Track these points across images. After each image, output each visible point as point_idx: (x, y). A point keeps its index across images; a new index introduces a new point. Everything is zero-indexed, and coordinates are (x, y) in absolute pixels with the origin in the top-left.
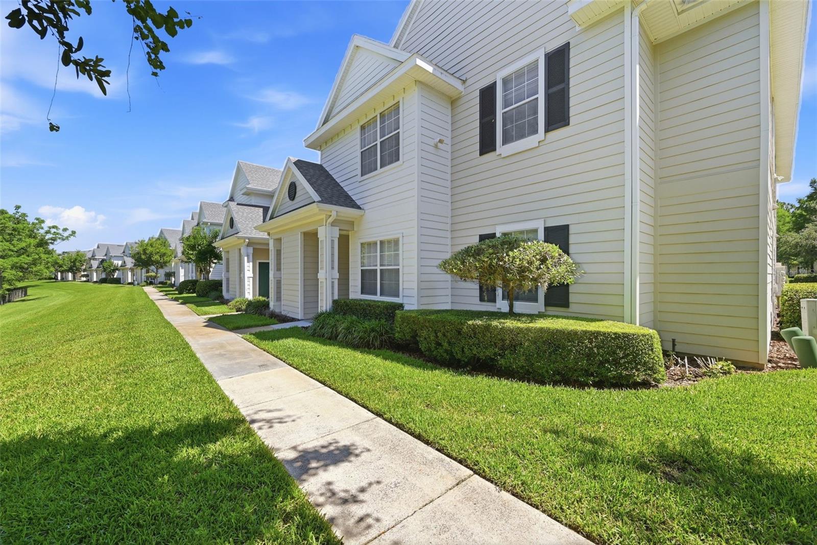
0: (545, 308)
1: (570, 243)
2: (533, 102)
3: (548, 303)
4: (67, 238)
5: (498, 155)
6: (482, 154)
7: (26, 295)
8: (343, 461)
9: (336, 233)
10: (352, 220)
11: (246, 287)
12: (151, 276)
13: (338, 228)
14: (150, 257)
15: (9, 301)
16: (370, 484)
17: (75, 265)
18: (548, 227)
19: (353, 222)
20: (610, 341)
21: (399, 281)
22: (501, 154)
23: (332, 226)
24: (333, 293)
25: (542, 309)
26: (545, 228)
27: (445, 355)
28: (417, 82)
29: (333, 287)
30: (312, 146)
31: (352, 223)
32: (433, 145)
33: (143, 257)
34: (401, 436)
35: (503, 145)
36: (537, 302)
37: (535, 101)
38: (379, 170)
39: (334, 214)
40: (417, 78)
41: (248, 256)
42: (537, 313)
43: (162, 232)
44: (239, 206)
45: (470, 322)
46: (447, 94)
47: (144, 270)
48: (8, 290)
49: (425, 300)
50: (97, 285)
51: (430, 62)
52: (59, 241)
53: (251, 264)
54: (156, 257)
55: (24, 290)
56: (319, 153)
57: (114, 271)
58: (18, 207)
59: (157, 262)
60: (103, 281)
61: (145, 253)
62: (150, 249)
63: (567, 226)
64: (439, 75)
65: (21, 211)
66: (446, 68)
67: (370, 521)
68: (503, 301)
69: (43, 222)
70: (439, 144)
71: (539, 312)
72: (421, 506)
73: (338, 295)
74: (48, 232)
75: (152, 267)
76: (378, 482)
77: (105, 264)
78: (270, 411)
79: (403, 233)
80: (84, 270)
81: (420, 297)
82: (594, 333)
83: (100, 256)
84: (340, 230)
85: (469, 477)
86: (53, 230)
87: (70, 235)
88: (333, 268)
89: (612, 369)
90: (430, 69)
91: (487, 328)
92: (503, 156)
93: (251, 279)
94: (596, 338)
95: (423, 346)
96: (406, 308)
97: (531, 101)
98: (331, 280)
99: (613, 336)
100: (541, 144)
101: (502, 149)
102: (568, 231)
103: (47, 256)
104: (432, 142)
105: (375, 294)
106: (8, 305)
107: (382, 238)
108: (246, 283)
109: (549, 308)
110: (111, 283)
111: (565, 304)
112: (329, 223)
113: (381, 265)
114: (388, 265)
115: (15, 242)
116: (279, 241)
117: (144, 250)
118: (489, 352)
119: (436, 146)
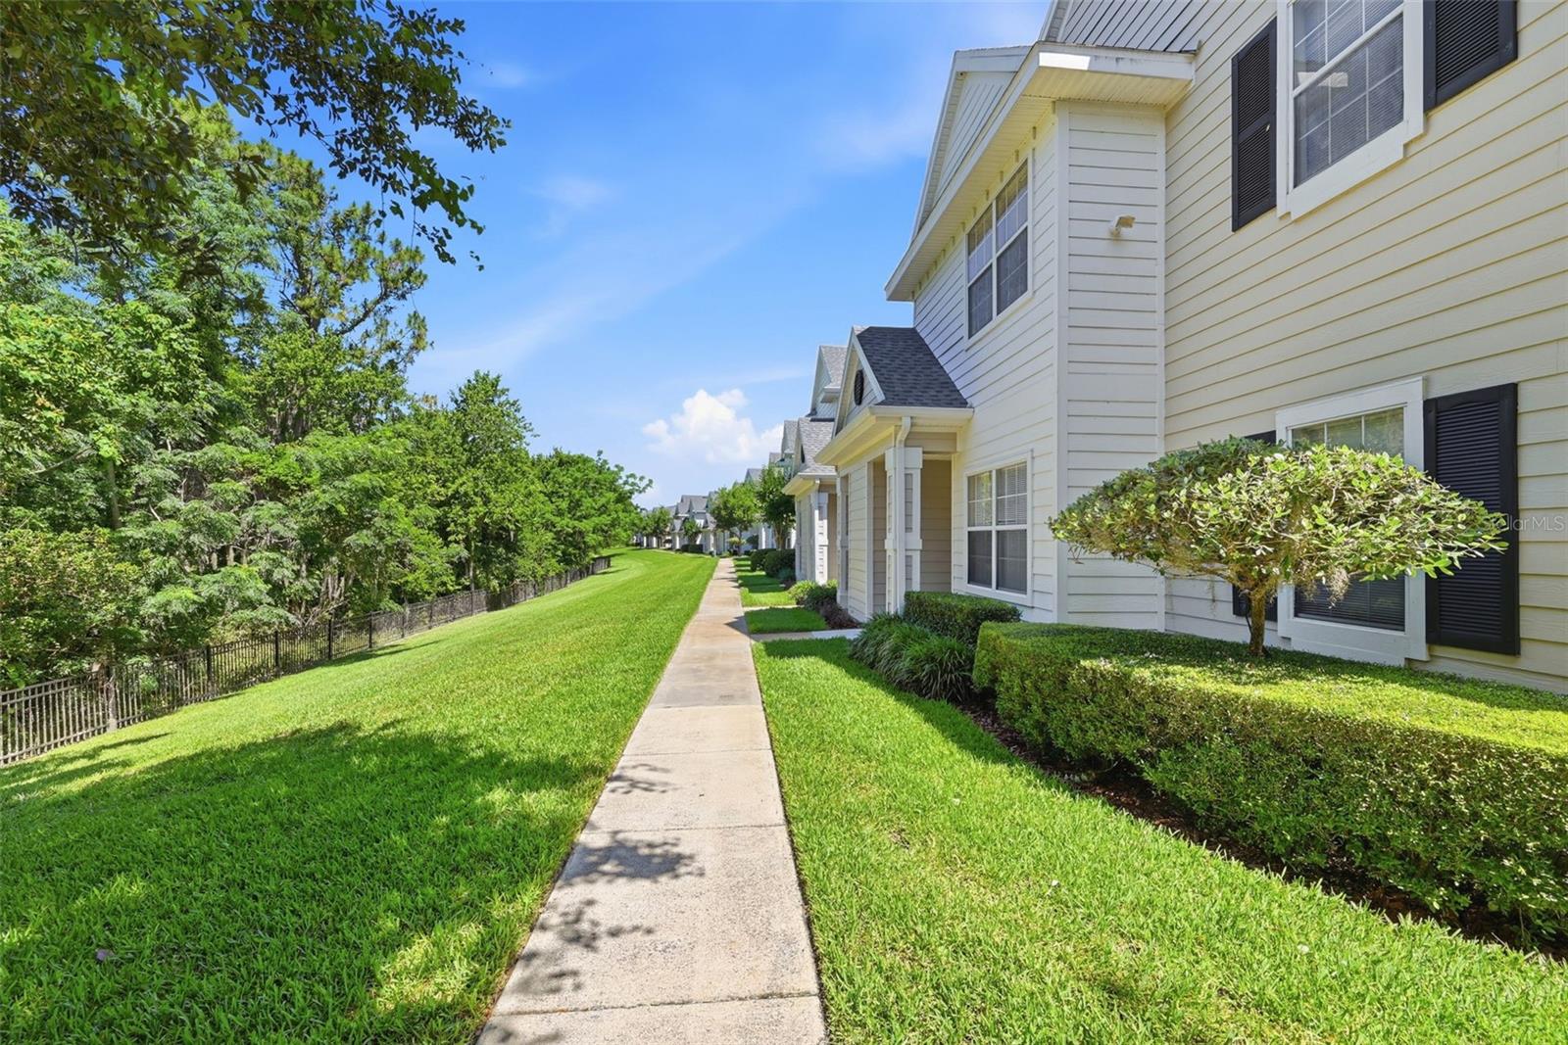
0: (1429, 650)
1: (1521, 441)
2: (1388, 33)
3: (1436, 635)
4: (644, 488)
5: (1281, 218)
6: (1238, 225)
7: (609, 566)
8: (647, 877)
9: (916, 458)
10: (952, 430)
11: (818, 562)
12: (734, 543)
13: (920, 450)
14: (731, 514)
15: (593, 573)
16: (636, 928)
17: (658, 527)
18: (1436, 400)
19: (955, 434)
20: (1530, 780)
21: (1026, 557)
22: (1289, 213)
23: (906, 446)
24: (909, 579)
25: (1420, 652)
26: (1428, 405)
27: (1035, 733)
28: (1059, 103)
29: (908, 566)
30: (896, 295)
31: (952, 437)
32: (1106, 235)
33: (723, 513)
34: (780, 872)
35: (1295, 186)
36: (1403, 630)
37: (1396, 25)
38: (996, 319)
39: (906, 422)
40: (1055, 95)
41: (820, 508)
42: (1402, 663)
43: (748, 474)
44: (814, 424)
45: (1086, 663)
46: (1150, 101)
47: (727, 533)
48: (594, 559)
49: (1076, 604)
50: (678, 555)
51: (1081, 47)
52: (636, 493)
53: (826, 521)
54: (739, 513)
55: (608, 559)
56: (912, 304)
57: (696, 534)
58: (600, 453)
59: (741, 521)
60: (685, 549)
61: (726, 508)
62: (732, 501)
63: (1511, 391)
64: (1111, 66)
65: (603, 457)
66: (1146, 46)
67: (568, 982)
68: (1297, 619)
69: (622, 469)
70: (1124, 230)
71: (1408, 660)
72: (659, 1000)
73: (921, 584)
74: (626, 483)
75: (736, 529)
76: (649, 931)
77: (688, 525)
78: (654, 769)
79: (1032, 451)
80: (669, 534)
81: (1065, 594)
82: (1458, 745)
83: (683, 514)
84: (924, 453)
85: (802, 995)
86: (631, 480)
87: (648, 485)
88: (908, 529)
89: (1536, 882)
90: (1080, 62)
91: (1122, 681)
92: (1293, 217)
93: (826, 548)
94: (1468, 761)
95: (1002, 705)
96: (1027, 616)
97: (1378, 34)
98: (904, 553)
99: (1546, 766)
100: (1413, 149)
101: (1290, 197)
102: (1516, 403)
103: (625, 514)
104: (1103, 231)
105: (989, 585)
106: (591, 578)
107: (999, 465)
108: (818, 556)
109: (1440, 651)
110: (692, 552)
111: (1504, 639)
112: (900, 441)
113: (998, 523)
114: (1011, 522)
115: (597, 498)
116: (846, 478)
117: (725, 503)
118: (1127, 746)
119: (1116, 237)
